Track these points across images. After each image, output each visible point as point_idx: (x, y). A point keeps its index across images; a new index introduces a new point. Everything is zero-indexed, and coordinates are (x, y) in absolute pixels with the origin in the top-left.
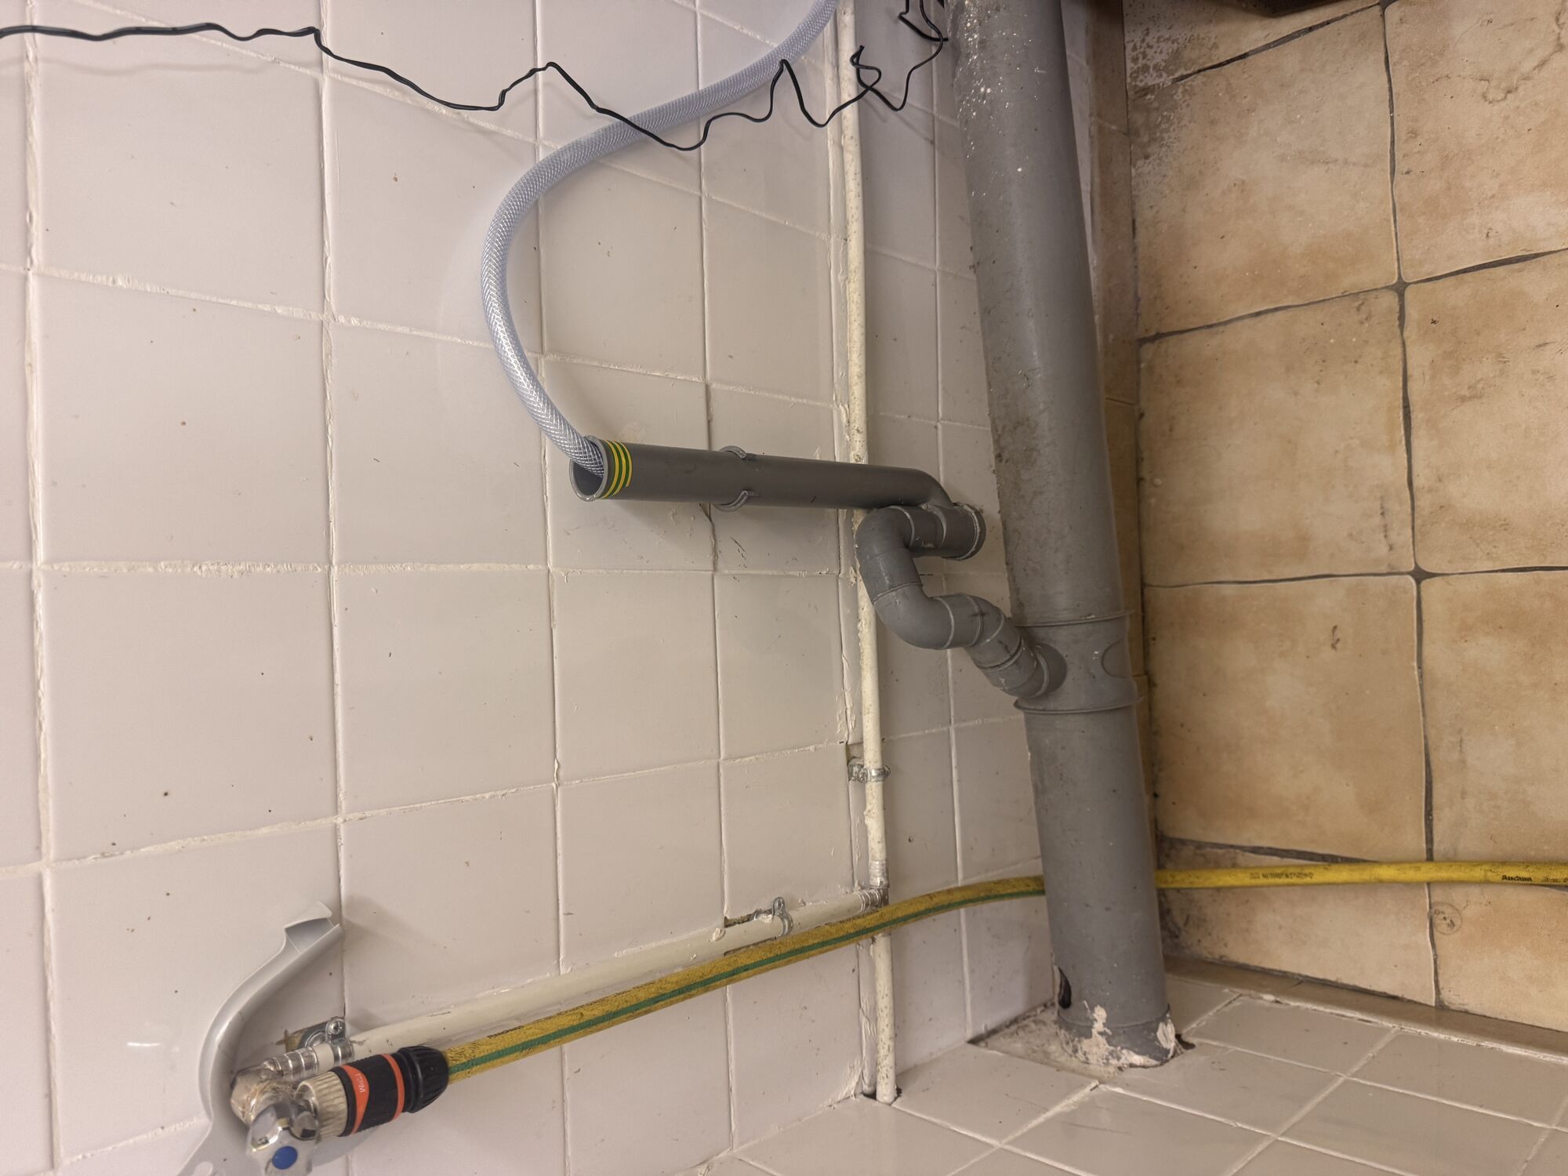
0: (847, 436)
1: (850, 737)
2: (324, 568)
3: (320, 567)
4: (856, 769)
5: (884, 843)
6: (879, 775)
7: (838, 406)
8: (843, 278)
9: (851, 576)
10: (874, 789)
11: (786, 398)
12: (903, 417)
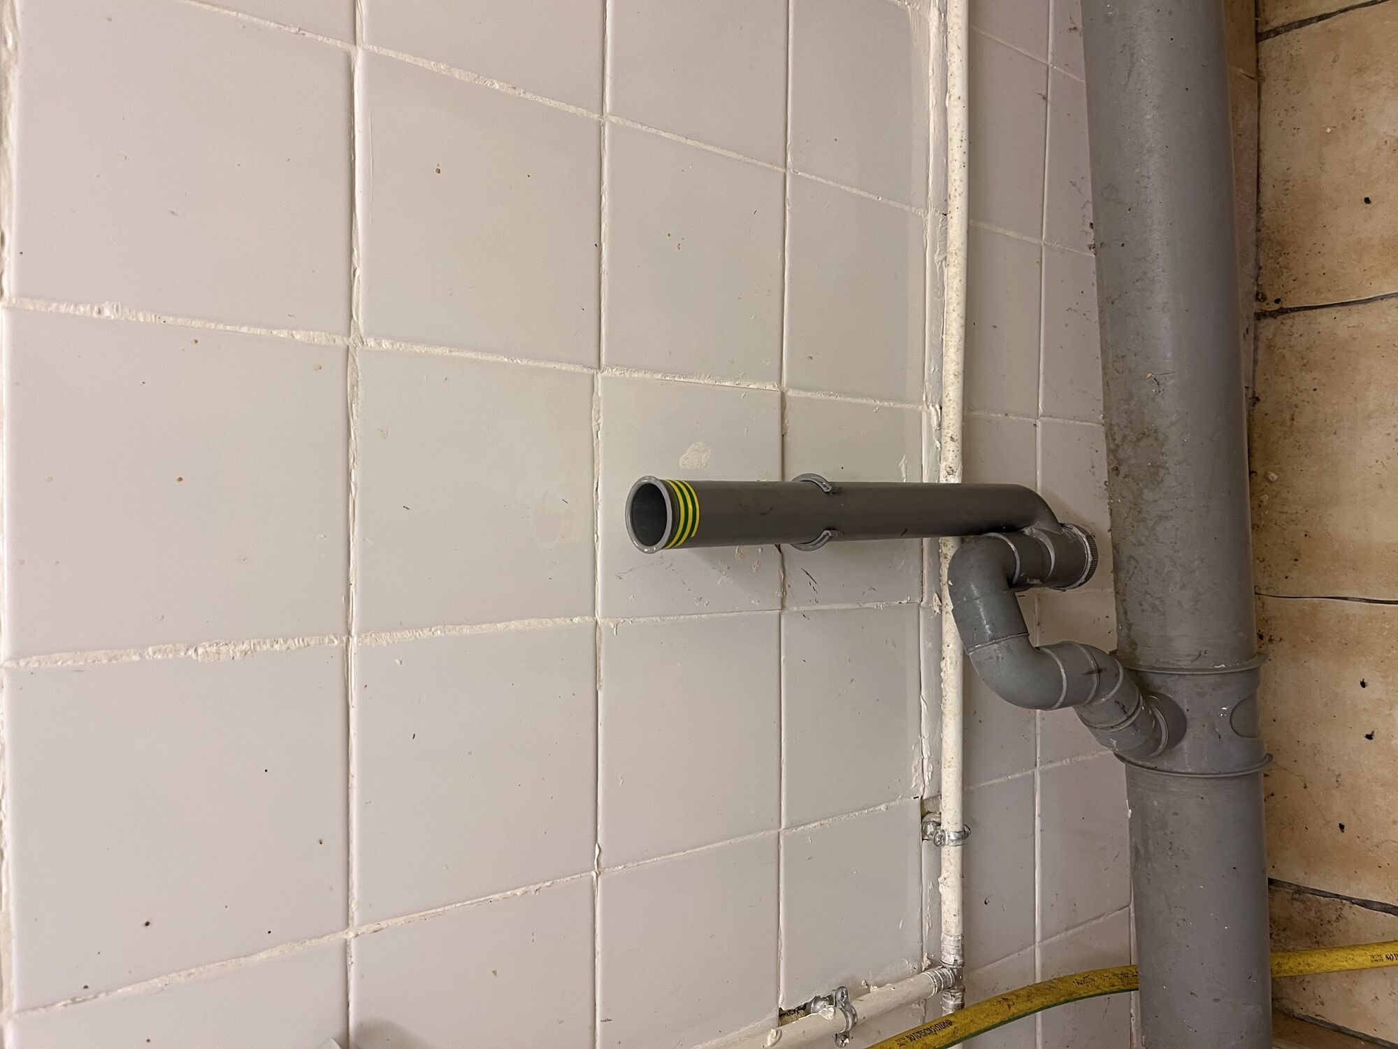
0: (938, 442)
1: (926, 790)
2: (342, 641)
3: (337, 639)
4: (930, 828)
5: (961, 916)
6: (958, 839)
7: (928, 407)
8: (941, 258)
9: (934, 603)
10: (951, 856)
11: (871, 402)
12: (999, 415)
